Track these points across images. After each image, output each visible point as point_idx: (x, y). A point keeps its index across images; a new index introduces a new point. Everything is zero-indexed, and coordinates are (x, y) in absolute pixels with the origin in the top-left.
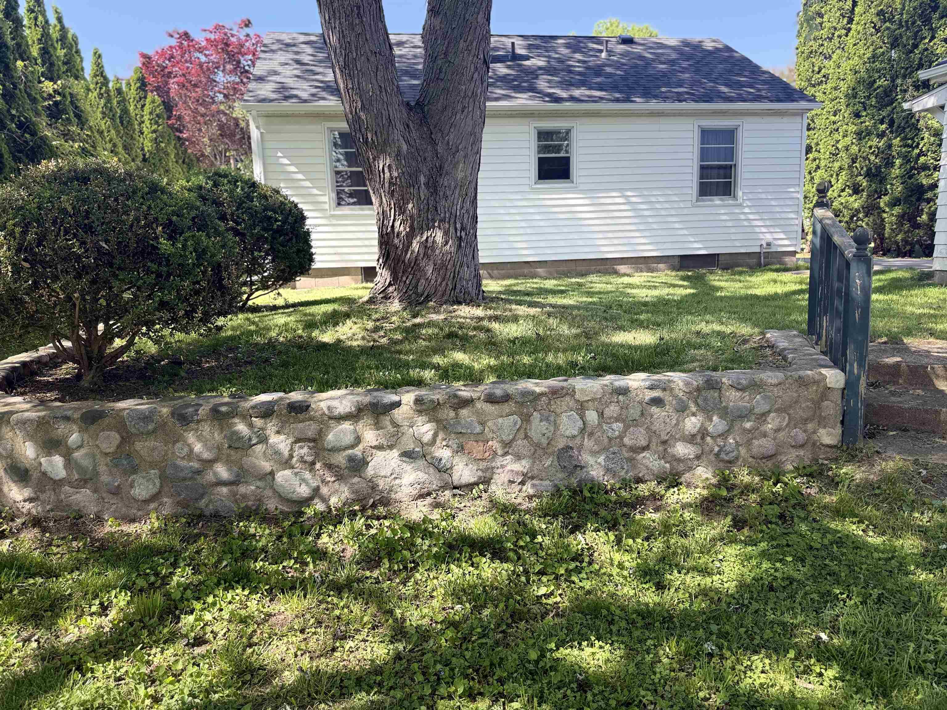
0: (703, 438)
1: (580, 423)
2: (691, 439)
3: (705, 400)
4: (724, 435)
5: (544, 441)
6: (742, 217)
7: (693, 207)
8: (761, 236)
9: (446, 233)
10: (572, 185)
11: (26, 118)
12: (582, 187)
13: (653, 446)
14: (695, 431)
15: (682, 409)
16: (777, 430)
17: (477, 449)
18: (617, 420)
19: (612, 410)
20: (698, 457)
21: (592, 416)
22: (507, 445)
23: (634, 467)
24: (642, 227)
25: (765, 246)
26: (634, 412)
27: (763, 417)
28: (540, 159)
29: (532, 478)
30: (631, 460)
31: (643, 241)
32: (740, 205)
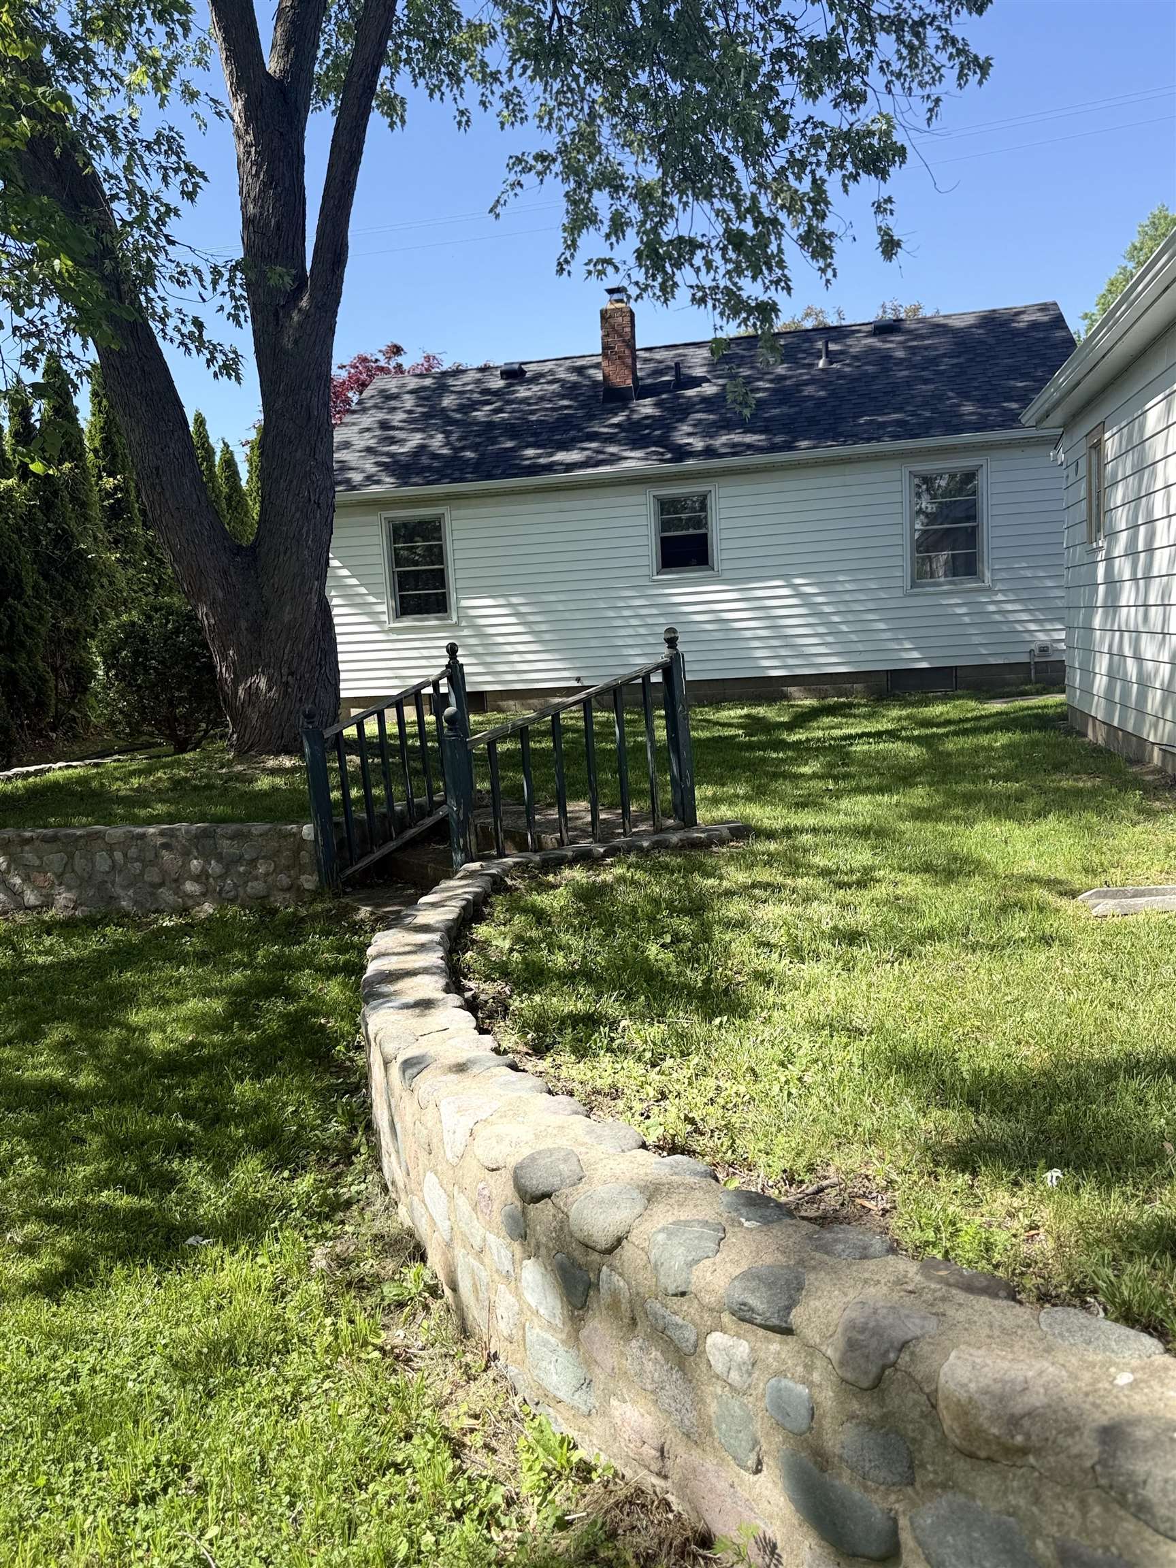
0: (207, 879)
1: (109, 862)
2: (197, 879)
3: (203, 846)
4: (223, 877)
5: (86, 875)
6: (992, 608)
7: (905, 596)
8: (1027, 637)
9: (269, 680)
10: (710, 573)
11: (63, 530)
12: (727, 575)
13: (167, 883)
14: (198, 872)
15: (186, 854)
16: (267, 874)
17: (40, 879)
18: (137, 860)
19: (133, 852)
20: (204, 894)
21: (118, 856)
22: (59, 876)
23: (156, 899)
24: (821, 630)
25: (1037, 652)
26: (150, 855)
27: (253, 862)
28: (663, 539)
29: (81, 905)
30: (152, 894)
31: (822, 650)
32: (988, 590)
